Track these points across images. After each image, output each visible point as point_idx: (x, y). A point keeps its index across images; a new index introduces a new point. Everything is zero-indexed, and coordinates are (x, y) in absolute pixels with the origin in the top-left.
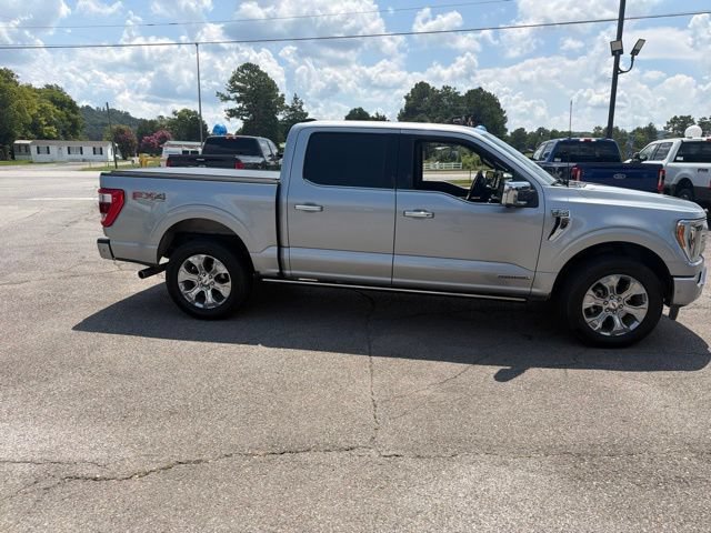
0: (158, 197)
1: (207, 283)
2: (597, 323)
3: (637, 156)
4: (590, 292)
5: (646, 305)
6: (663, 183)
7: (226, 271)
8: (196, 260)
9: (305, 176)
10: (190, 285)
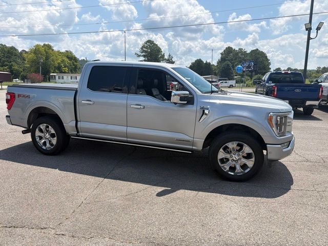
0: (27, 97)
1: (47, 137)
2: (226, 167)
3: (317, 81)
4: (221, 150)
5: (253, 159)
6: (322, 94)
7: (54, 132)
8: (43, 127)
9: (88, 87)
10: (41, 138)
